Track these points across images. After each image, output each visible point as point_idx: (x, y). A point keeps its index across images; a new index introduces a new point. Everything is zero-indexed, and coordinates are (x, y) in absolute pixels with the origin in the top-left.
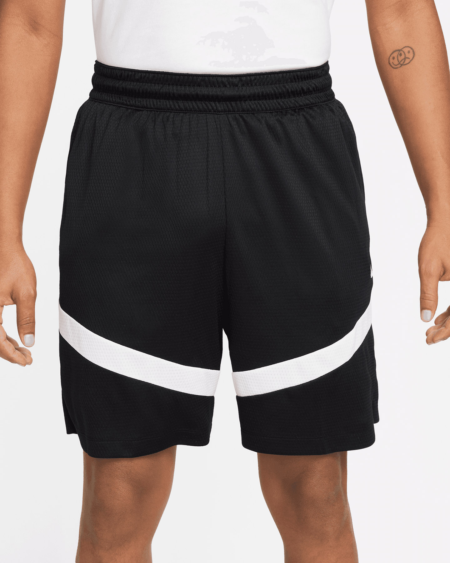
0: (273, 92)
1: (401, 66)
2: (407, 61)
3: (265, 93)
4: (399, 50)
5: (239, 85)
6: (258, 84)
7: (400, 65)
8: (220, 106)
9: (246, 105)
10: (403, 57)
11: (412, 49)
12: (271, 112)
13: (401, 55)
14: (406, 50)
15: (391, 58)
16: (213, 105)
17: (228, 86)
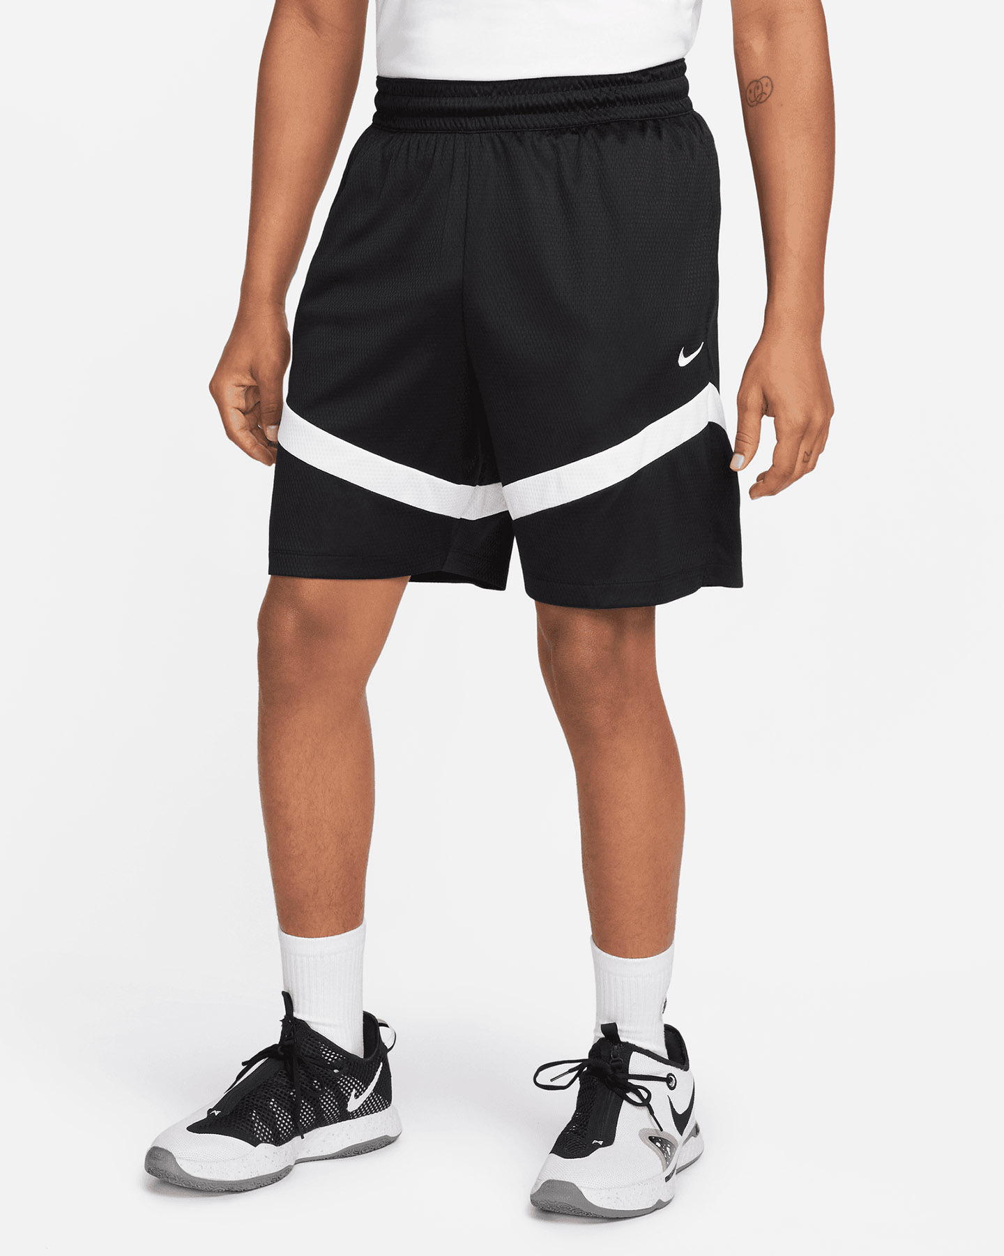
0: (544, 103)
1: (757, 104)
2: (764, 98)
3: (530, 104)
4: (757, 81)
5: (493, 94)
6: (521, 92)
7: (755, 103)
8: (471, 123)
9: (503, 121)
10: (760, 91)
11: (771, 80)
12: (542, 131)
13: (758, 87)
14: (765, 81)
15: (748, 91)
16: (463, 122)
17: (479, 95)
